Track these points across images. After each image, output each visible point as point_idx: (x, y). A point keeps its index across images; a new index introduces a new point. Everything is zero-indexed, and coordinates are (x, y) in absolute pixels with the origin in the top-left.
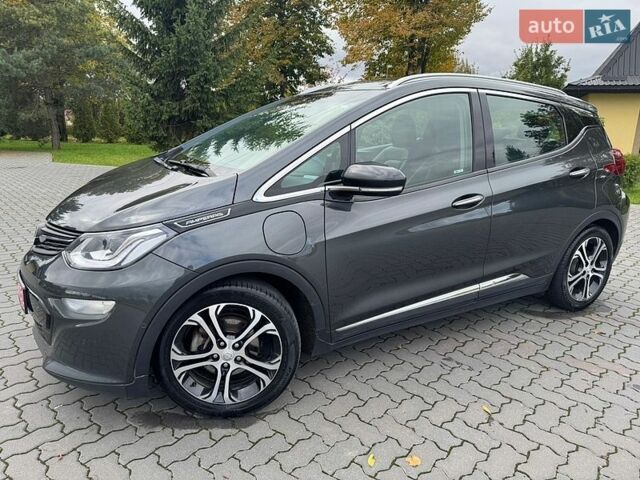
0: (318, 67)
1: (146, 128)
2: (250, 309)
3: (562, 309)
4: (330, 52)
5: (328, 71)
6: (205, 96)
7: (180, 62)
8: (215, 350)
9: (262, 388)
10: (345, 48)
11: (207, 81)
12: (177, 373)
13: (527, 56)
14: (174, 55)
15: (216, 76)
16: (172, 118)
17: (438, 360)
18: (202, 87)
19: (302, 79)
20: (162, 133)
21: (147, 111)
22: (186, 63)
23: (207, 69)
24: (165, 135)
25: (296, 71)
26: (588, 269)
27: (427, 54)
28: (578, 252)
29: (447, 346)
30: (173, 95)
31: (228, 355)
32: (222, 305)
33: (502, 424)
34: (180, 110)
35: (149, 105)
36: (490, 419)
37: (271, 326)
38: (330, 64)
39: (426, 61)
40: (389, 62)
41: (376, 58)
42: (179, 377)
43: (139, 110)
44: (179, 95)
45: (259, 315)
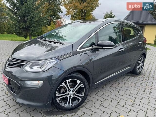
0: (59, 15)
1: (16, 30)
2: (77, 80)
3: (135, 74)
4: (62, 12)
5: (61, 17)
6: (32, 22)
7: (26, 13)
8: (68, 92)
9: (79, 101)
10: (66, 11)
11: (33, 18)
12: (57, 100)
13: (107, 15)
14: (24, 11)
15: (35, 17)
16: (23, 27)
17: (114, 89)
18: (32, 19)
19: (55, 18)
20: (20, 31)
21: (16, 25)
22: (27, 13)
23: (33, 15)
24: (21, 32)
25: (53, 16)
26: (140, 65)
27: (86, 14)
28: (139, 61)
29: (115, 85)
30: (23, 21)
31: (71, 93)
32: (70, 80)
33: (136, 104)
34: (26, 25)
35: (17, 24)
36: (134, 103)
37: (82, 84)
38: (61, 15)
39: (85, 15)
40: (77, 15)
41: (74, 14)
42: (58, 101)
43: (14, 25)
44: (25, 22)
45: (79, 82)
